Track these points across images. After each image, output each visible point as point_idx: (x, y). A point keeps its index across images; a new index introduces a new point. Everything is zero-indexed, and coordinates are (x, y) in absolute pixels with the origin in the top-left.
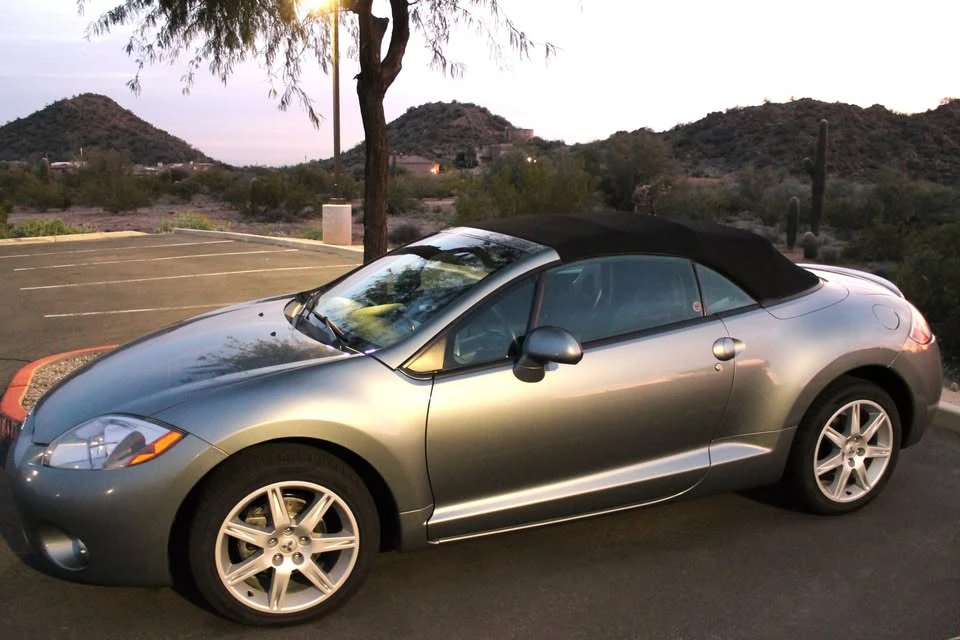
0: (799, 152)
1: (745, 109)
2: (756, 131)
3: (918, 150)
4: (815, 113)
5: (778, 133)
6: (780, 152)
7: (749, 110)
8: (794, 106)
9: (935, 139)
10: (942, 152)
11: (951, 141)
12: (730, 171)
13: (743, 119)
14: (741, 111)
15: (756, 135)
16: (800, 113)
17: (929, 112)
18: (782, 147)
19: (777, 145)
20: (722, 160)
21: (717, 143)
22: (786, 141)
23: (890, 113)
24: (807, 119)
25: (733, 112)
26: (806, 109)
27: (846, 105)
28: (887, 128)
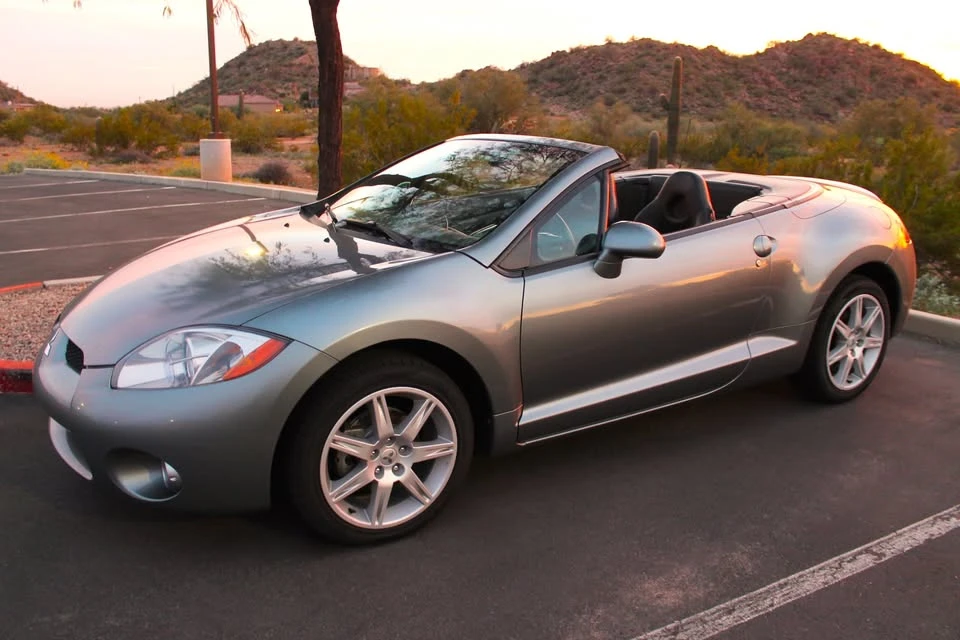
0: (640, 91)
1: (588, 48)
2: (600, 70)
3: (749, 89)
4: (654, 52)
5: (620, 72)
6: (622, 91)
7: (592, 50)
8: (636, 46)
9: (764, 80)
10: (770, 93)
11: (777, 83)
12: (574, 109)
13: (587, 57)
14: (584, 50)
15: (598, 74)
16: (640, 53)
17: (758, 54)
18: (625, 85)
19: (620, 83)
20: (566, 98)
21: (560, 81)
22: (627, 80)
23: (723, 54)
24: (646, 59)
25: (576, 51)
26: (646, 49)
27: (683, 45)
28: (721, 68)
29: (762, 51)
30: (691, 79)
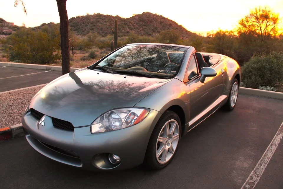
0: (98, 29)
1: (82, 16)
2: (85, 23)
3: (129, 28)
4: (101, 17)
5: (91, 23)
6: (93, 29)
7: (83, 17)
8: (96, 16)
9: (132, 25)
10: (135, 29)
11: (136, 26)
12: (79, 35)
13: (81, 19)
14: (80, 17)
15: (85, 24)
16: (97, 18)
17: (130, 18)
18: (94, 27)
19: (91, 27)
20: (76, 31)
21: (74, 26)
22: (94, 26)
23: (121, 18)
24: (99, 19)
25: (78, 17)
26: (99, 17)
27: (109, 15)
28: (120, 22)
29: (131, 17)
30: (112, 25)
